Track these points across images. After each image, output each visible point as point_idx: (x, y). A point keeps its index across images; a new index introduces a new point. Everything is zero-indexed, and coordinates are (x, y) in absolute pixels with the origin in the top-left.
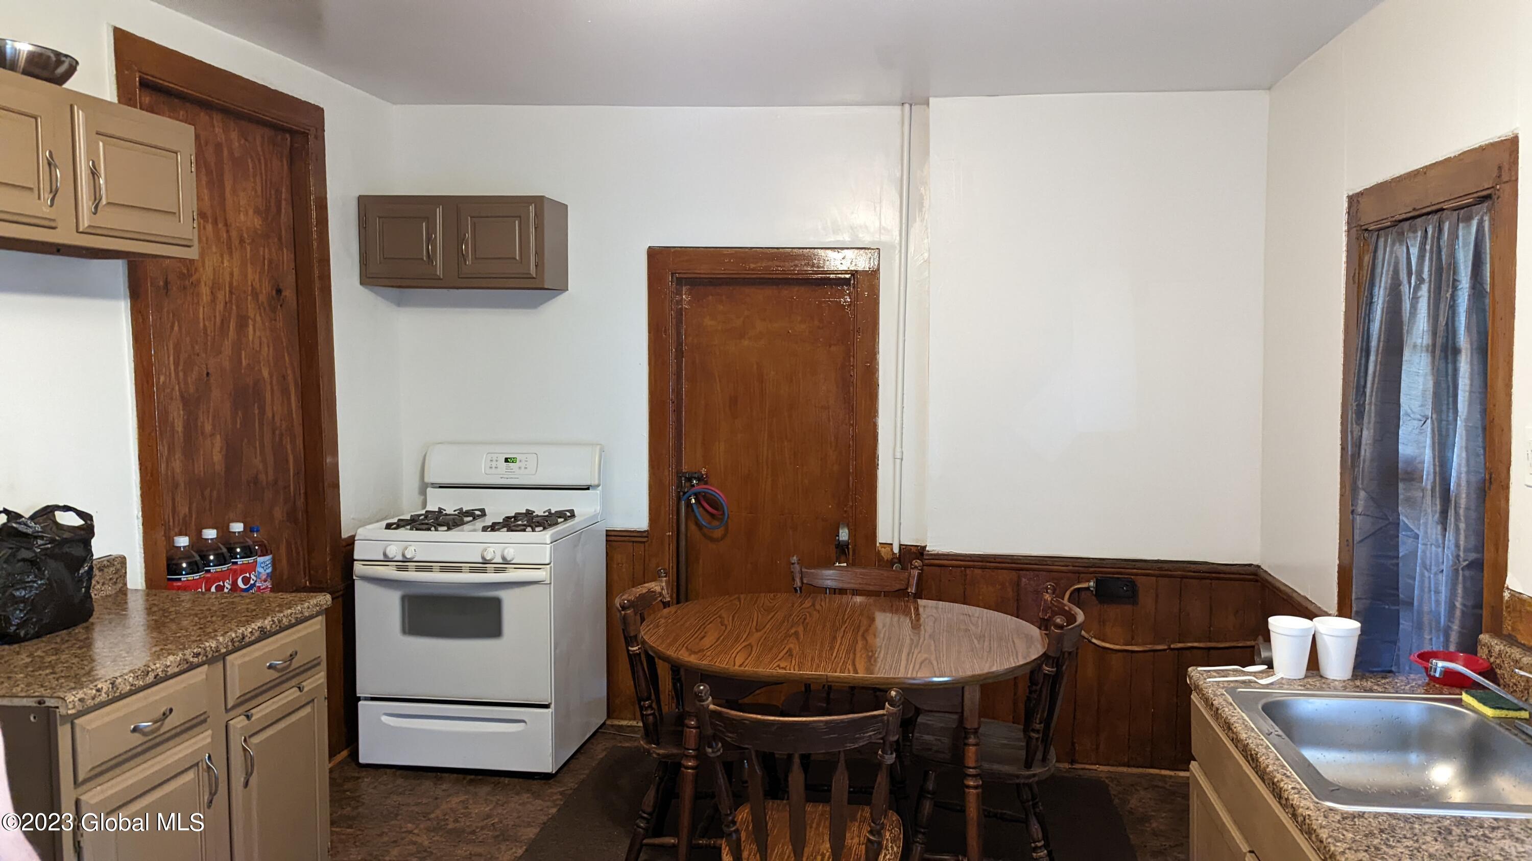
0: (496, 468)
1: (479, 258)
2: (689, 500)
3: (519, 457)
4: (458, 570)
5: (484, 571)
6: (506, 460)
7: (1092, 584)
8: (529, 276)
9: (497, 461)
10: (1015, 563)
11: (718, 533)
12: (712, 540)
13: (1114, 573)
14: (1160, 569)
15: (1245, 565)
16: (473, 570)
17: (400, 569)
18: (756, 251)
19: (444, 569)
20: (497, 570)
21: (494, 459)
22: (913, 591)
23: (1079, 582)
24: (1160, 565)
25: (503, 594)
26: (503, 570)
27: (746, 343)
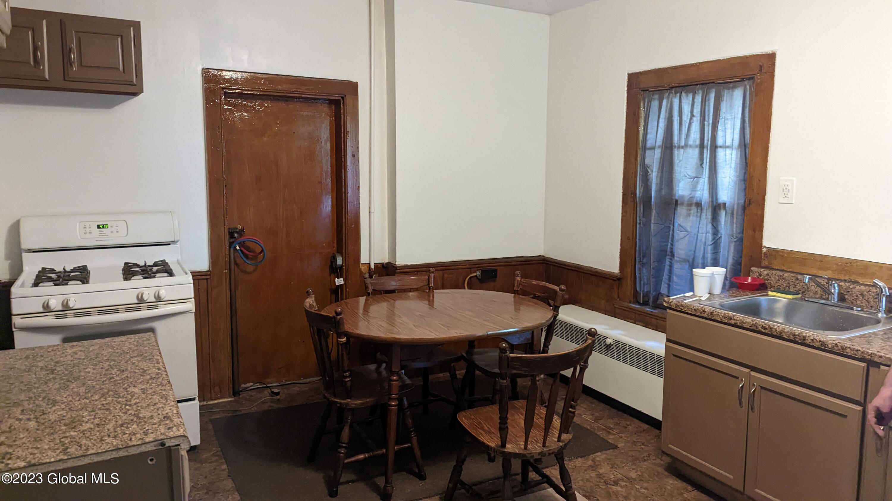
0: (90, 233)
1: (83, 66)
2: (235, 247)
3: (110, 223)
4: (116, 311)
5: (139, 309)
6: (98, 227)
7: (478, 273)
8: (132, 83)
9: (90, 228)
10: (442, 267)
11: (251, 268)
12: (246, 273)
13: (488, 266)
14: (506, 262)
15: (537, 256)
16: (128, 310)
17: (58, 317)
18: (282, 78)
19: (101, 313)
20: (150, 308)
21: (88, 226)
22: (433, 286)
23: (471, 273)
24: (506, 260)
25: (156, 325)
26: (155, 307)
27: (265, 139)
